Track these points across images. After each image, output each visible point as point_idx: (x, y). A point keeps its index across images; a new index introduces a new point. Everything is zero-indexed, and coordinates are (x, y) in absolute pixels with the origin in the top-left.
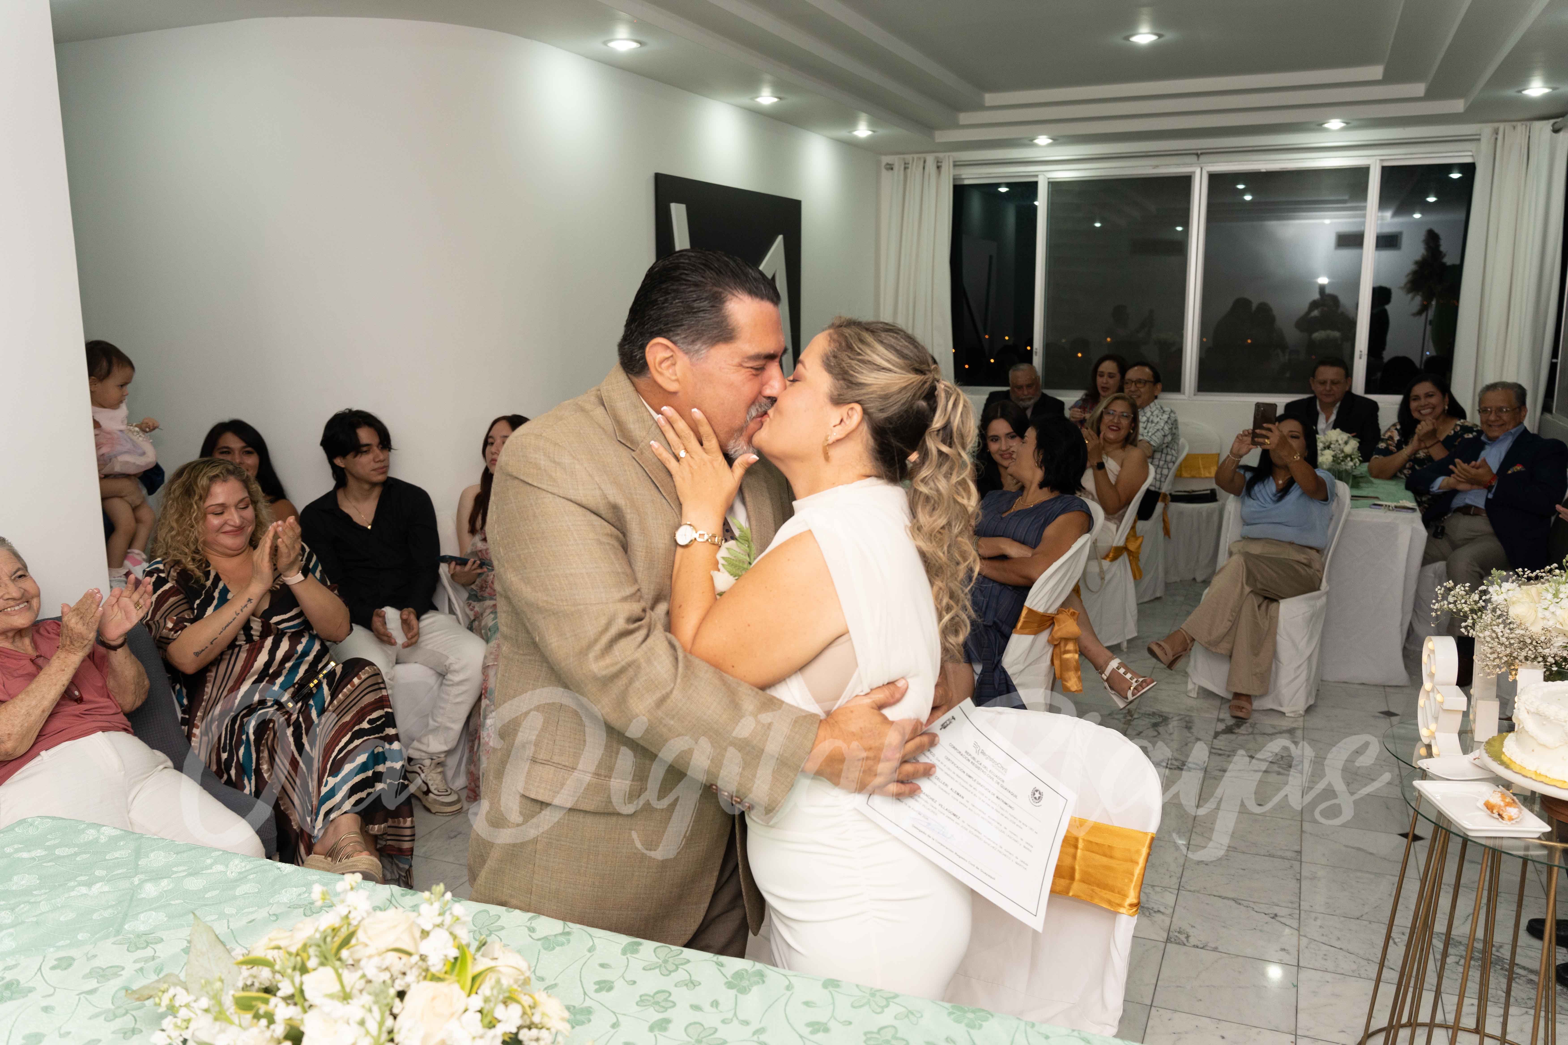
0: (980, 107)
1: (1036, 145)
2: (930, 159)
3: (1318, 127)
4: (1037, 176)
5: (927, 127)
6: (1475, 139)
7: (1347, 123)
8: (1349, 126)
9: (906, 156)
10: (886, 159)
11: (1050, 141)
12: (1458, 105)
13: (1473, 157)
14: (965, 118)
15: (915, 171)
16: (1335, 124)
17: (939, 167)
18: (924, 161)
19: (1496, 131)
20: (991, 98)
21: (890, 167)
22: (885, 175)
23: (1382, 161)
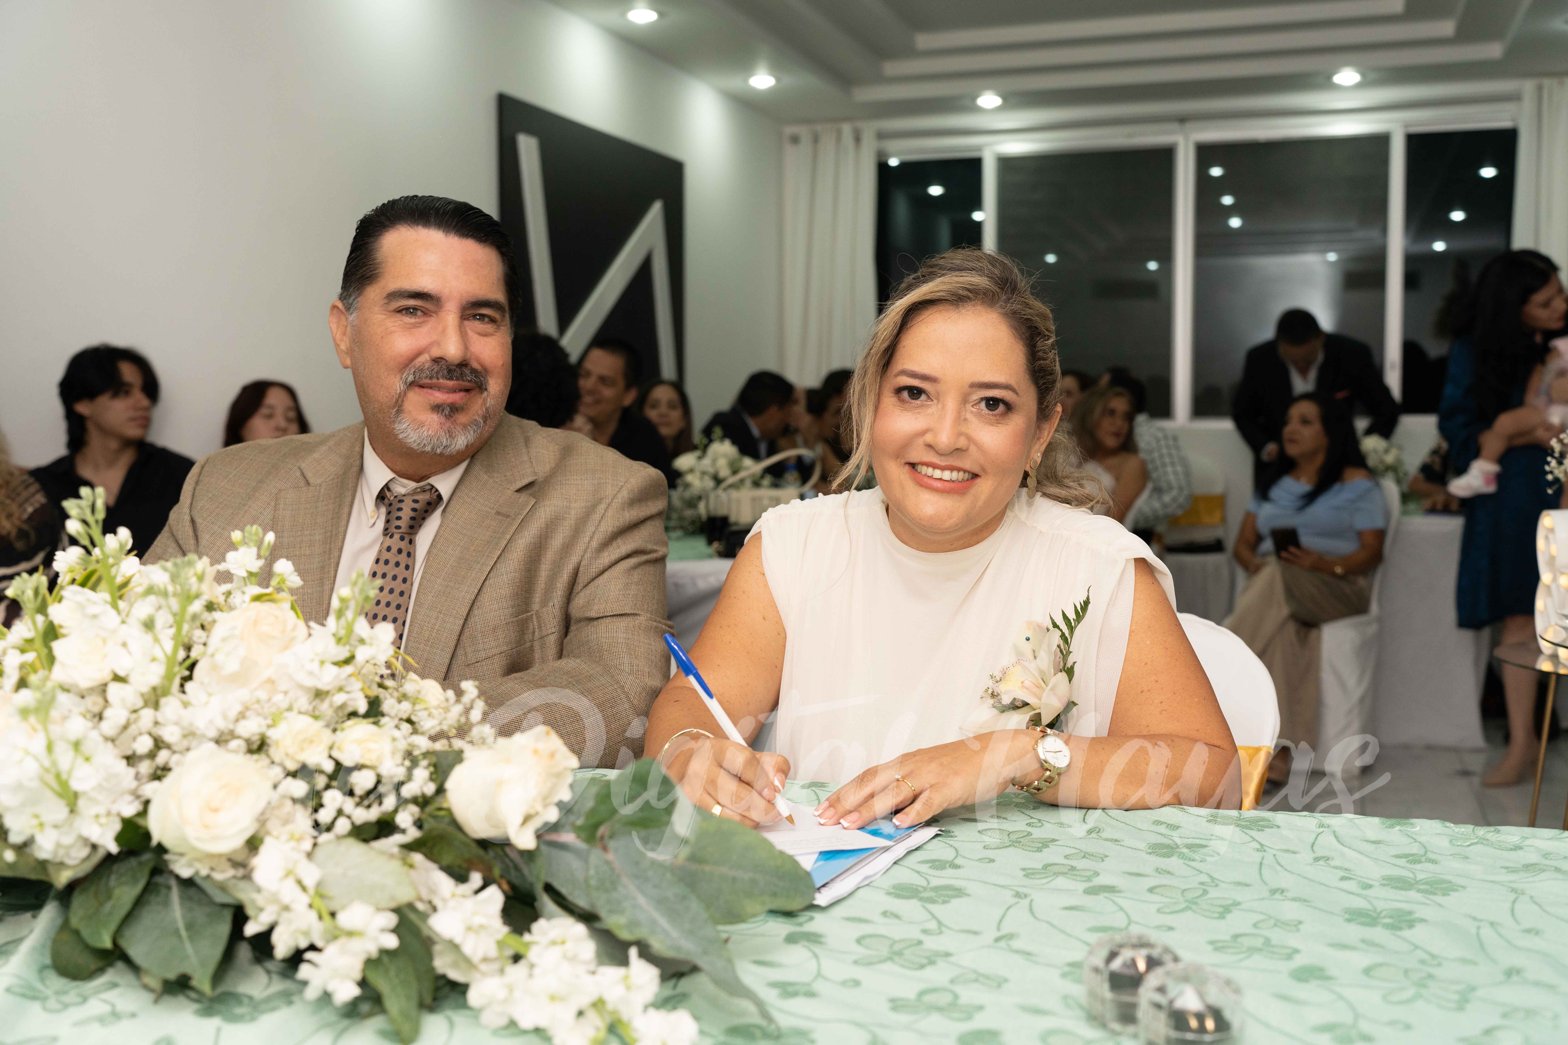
0: (911, 50)
1: (981, 109)
2: (847, 129)
3: (1325, 80)
4: (980, 150)
5: (846, 80)
6: (1516, 97)
7: (1364, 76)
8: (1368, 80)
9: (816, 126)
10: (790, 129)
11: (1000, 101)
12: (1494, 50)
13: (1513, 120)
14: (891, 68)
15: (828, 145)
16: (1347, 77)
17: (858, 139)
18: (839, 133)
19: (1540, 88)
20: (923, 41)
21: (795, 140)
22: (790, 151)
23: (1406, 126)
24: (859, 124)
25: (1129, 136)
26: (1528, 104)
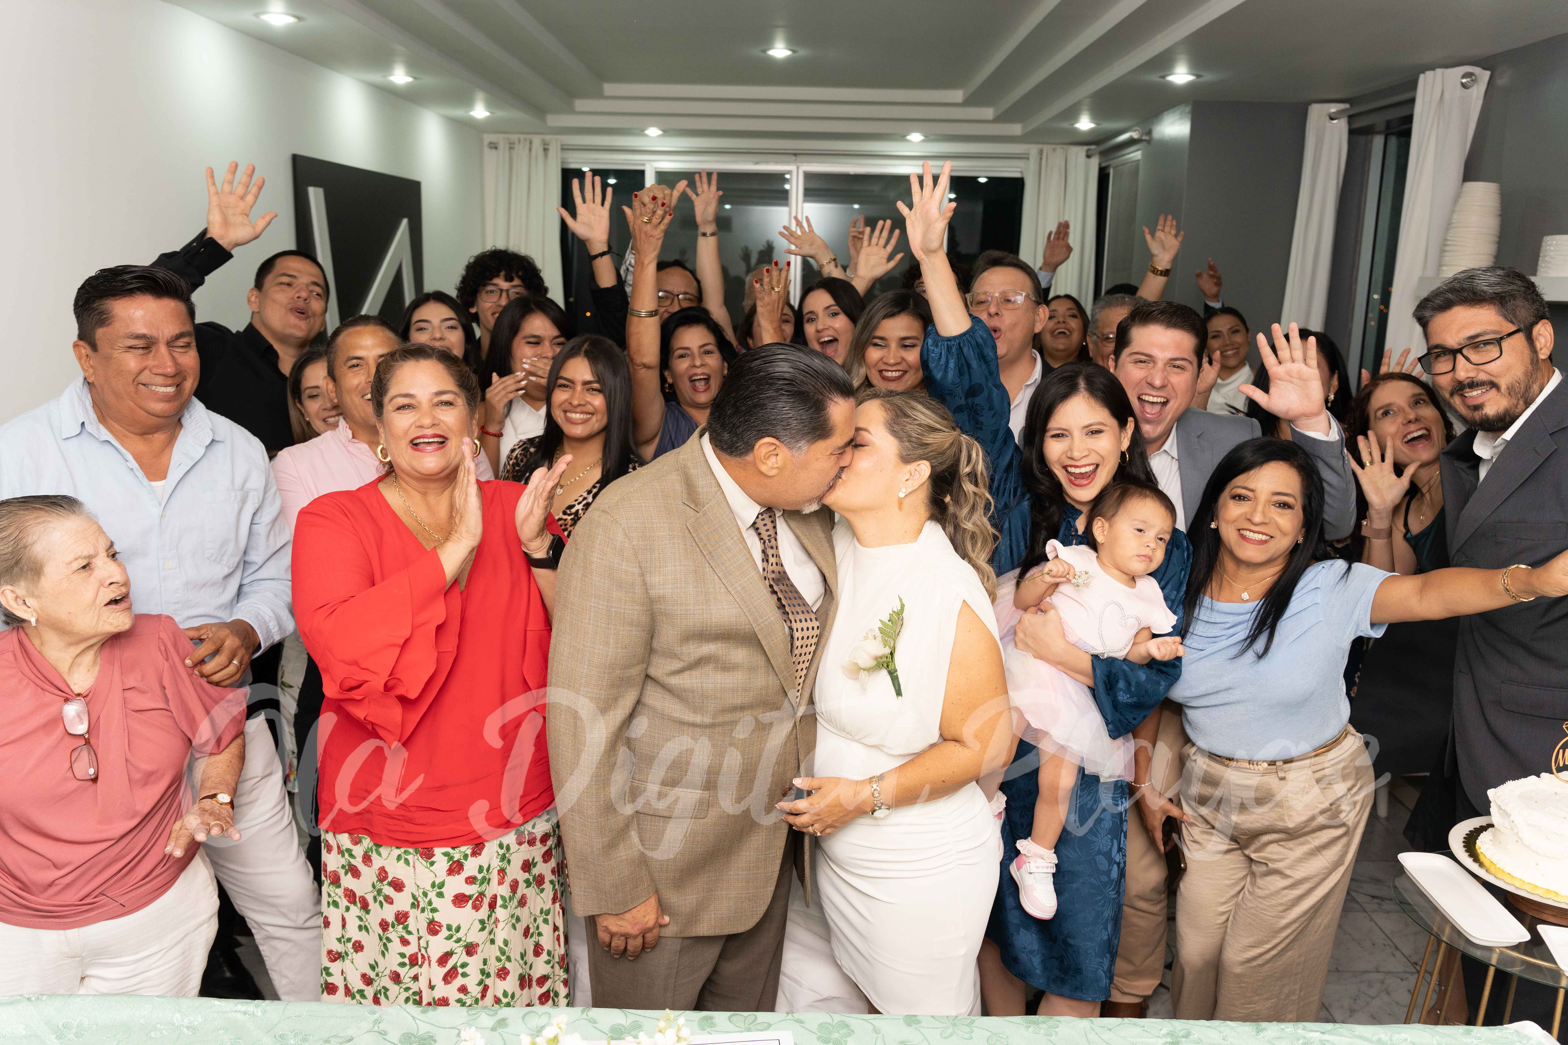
0: (599, 95)
1: (646, 135)
2: (537, 141)
3: (901, 137)
4: (644, 165)
5: (539, 110)
6: (1024, 157)
7: (925, 136)
8: (928, 139)
9: (509, 136)
10: (488, 138)
11: (660, 132)
12: (1016, 129)
13: (1021, 172)
14: (580, 104)
15: (521, 151)
16: (916, 137)
17: (546, 150)
18: (531, 143)
19: (1041, 152)
20: (609, 88)
21: (494, 146)
22: (488, 154)
23: (951, 170)
24: (547, 138)
25: (757, 163)
26: (1032, 164)
